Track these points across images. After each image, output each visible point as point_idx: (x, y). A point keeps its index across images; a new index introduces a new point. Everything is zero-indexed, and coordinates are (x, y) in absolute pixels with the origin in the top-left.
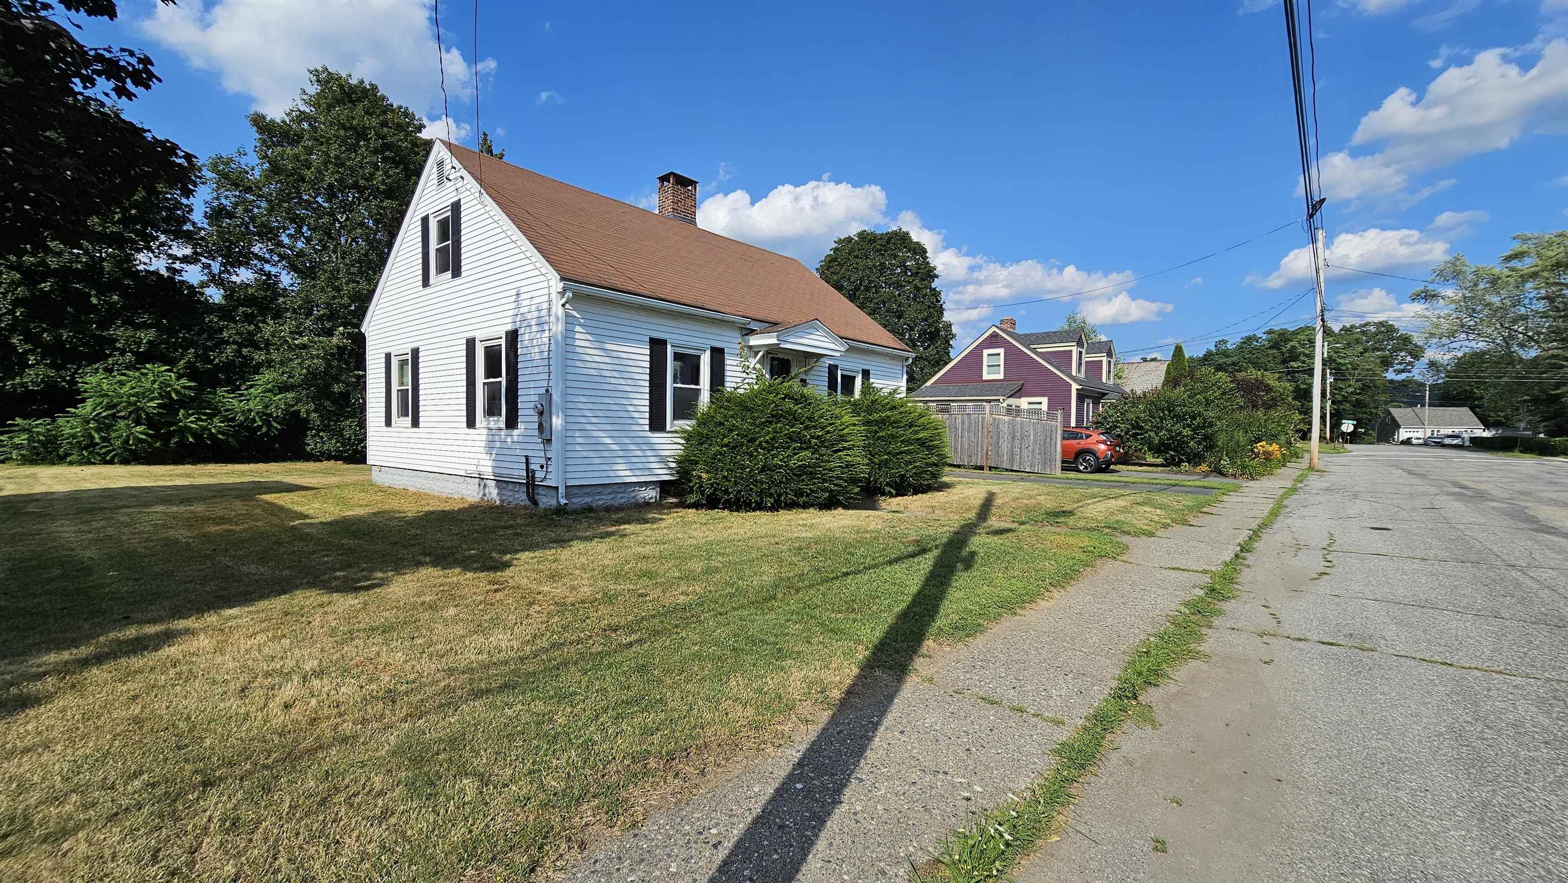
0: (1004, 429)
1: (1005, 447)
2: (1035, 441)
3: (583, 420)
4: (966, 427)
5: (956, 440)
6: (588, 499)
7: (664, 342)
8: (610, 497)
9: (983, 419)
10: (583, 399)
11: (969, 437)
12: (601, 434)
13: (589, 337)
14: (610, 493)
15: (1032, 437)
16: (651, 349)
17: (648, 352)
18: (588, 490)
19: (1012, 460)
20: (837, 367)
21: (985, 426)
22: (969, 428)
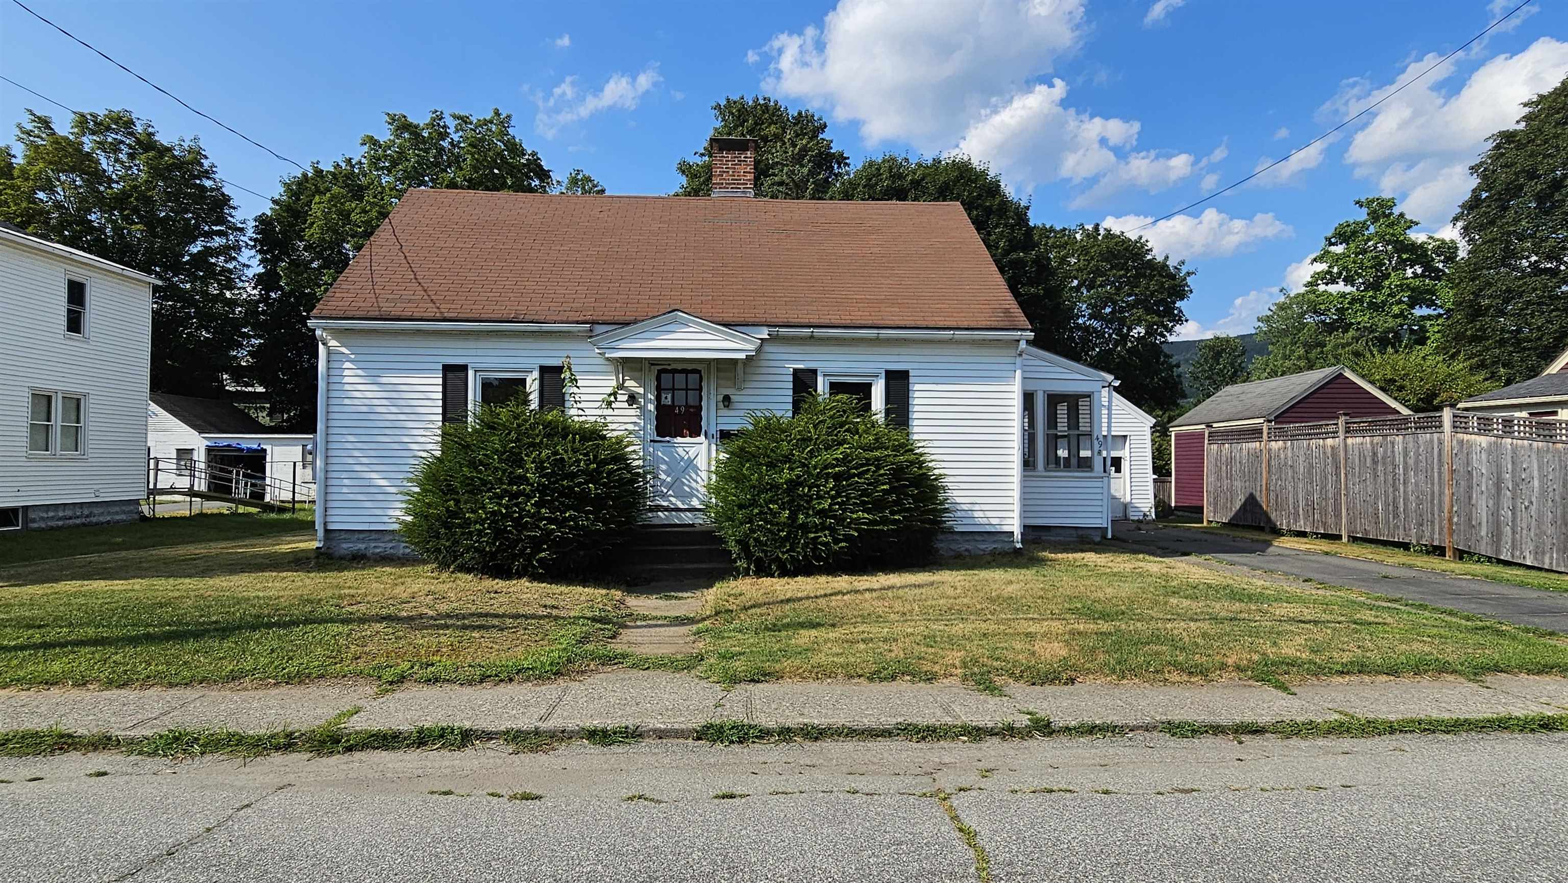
0: (1481, 465)
1: (1482, 508)
2: (1543, 491)
3: (350, 461)
4: (1411, 462)
5: (1396, 489)
6: (362, 546)
7: (464, 368)
8: (391, 545)
9: (1440, 443)
10: (351, 438)
11: (1416, 484)
12: (374, 475)
13: (360, 372)
14: (391, 541)
15: (1536, 483)
16: (445, 378)
17: (440, 381)
18: (361, 536)
19: (1496, 536)
20: (814, 372)
21: (1446, 459)
22: (1417, 462)
